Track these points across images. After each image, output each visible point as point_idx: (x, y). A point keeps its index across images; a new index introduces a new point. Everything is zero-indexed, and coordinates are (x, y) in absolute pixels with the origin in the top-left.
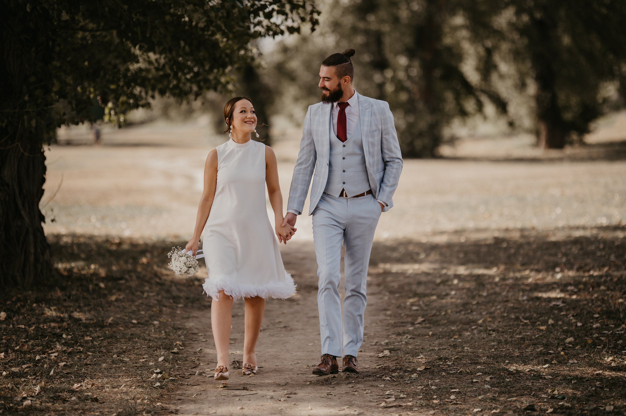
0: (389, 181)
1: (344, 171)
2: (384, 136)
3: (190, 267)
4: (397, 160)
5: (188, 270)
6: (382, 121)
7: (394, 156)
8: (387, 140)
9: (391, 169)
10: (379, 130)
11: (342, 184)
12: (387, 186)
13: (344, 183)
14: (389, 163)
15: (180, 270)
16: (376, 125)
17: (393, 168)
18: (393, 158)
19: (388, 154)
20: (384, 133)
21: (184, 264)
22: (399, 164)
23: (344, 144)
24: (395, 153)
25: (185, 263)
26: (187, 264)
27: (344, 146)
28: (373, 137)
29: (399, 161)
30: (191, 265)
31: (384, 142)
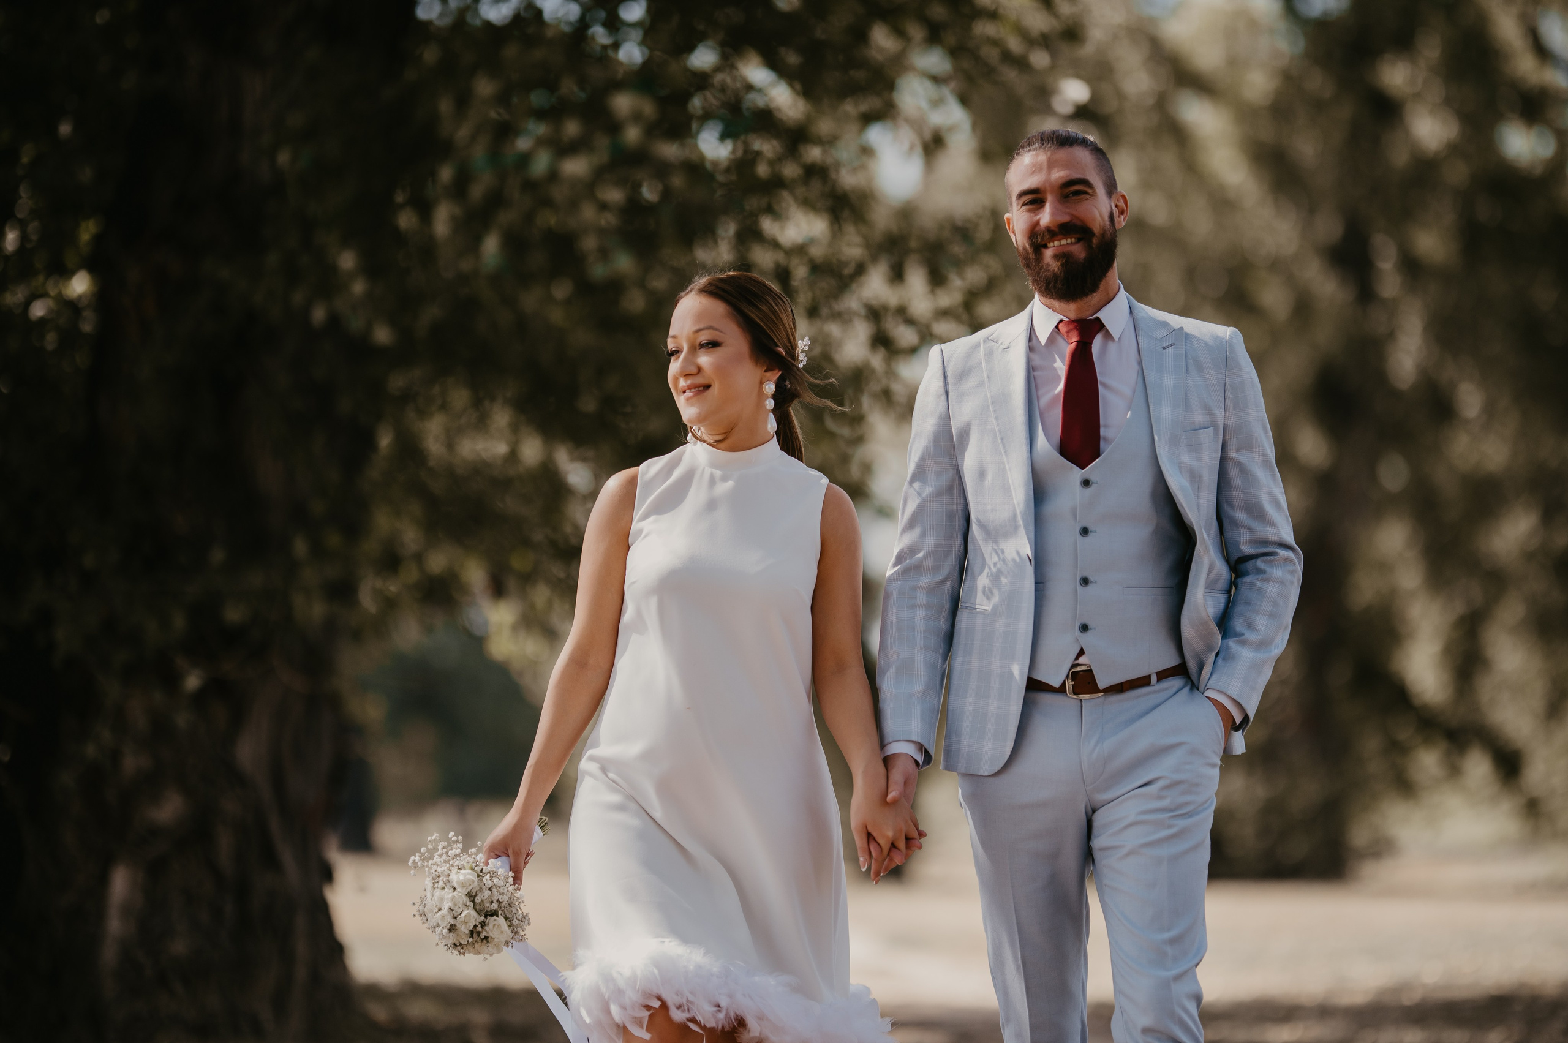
0: (1251, 626)
1: (1085, 581)
2: (1233, 455)
3: (494, 914)
4: (1283, 553)
5: (483, 924)
6: (1229, 395)
7: (1271, 533)
8: (1243, 470)
9: (1258, 583)
10: (1215, 425)
11: (1077, 633)
12: (1243, 643)
13: (1084, 628)
14: (1250, 565)
15: (452, 921)
16: (1208, 409)
17: (1267, 580)
18: (1265, 542)
19: (1250, 530)
20: (1233, 444)
21: (466, 900)
22: (1291, 567)
23: (1087, 476)
24: (1272, 524)
25: (471, 896)
26: (478, 900)
27: (1086, 483)
28: (1195, 448)
29: (1290, 554)
30: (495, 906)
31: (1235, 477)
